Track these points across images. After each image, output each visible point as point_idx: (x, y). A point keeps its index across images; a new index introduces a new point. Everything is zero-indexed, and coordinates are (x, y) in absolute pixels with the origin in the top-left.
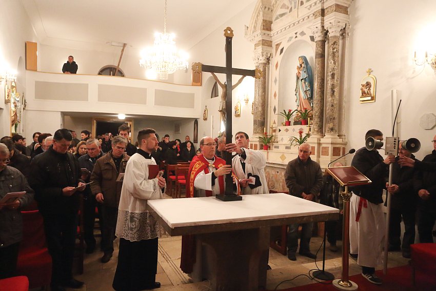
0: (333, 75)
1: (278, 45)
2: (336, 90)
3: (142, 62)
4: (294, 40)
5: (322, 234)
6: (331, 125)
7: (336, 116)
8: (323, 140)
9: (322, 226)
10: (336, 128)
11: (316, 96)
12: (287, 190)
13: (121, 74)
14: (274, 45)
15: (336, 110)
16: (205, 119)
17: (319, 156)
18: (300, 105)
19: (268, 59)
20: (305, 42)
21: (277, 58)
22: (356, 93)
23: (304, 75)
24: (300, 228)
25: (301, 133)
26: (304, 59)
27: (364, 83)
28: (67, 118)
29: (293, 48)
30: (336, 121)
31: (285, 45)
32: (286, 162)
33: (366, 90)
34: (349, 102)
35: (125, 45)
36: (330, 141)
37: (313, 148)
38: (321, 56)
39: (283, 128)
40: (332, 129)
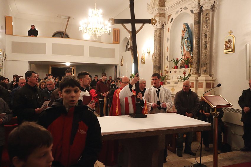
0: (206, 36)
1: (169, 16)
2: (208, 45)
3: (81, 28)
4: (180, 13)
5: (199, 139)
6: (205, 68)
7: (208, 62)
8: (199, 78)
9: (199, 134)
10: (208, 70)
11: (195, 49)
12: (176, 110)
13: (67, 37)
14: (167, 16)
15: (208, 58)
16: (122, 65)
17: (197, 89)
18: (184, 55)
19: (163, 26)
20: (187, 14)
21: (169, 25)
22: (222, 47)
23: (186, 36)
24: (185, 136)
25: (185, 73)
26: (187, 25)
27: (227, 40)
28: (33, 65)
29: (179, 18)
30: (208, 65)
31: (174, 16)
32: (175, 93)
33: (228, 45)
34: (217, 52)
35: (69, 18)
36: (204, 78)
37: (193, 83)
38: (198, 23)
39: (173, 71)
40: (205, 71)
